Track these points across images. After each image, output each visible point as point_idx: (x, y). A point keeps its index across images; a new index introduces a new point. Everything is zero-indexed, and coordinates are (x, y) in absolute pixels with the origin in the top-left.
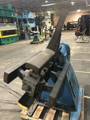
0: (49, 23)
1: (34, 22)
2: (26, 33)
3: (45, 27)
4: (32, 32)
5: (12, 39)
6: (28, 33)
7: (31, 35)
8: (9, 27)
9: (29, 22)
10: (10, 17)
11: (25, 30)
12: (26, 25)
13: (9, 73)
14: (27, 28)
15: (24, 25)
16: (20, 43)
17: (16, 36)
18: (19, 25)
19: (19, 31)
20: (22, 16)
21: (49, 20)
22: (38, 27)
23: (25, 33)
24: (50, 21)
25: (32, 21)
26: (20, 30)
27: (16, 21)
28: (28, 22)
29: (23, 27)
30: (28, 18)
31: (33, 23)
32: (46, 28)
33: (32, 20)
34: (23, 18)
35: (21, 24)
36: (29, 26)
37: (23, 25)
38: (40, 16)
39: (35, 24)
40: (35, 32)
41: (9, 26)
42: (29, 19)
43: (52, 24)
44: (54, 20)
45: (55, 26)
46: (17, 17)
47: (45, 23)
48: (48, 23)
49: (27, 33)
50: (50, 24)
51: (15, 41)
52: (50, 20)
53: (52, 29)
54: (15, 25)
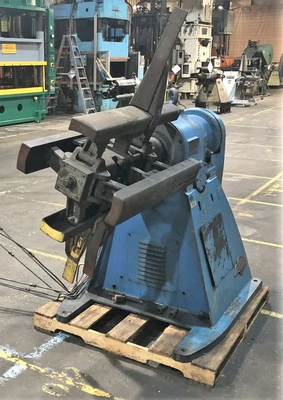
0: (204, 43)
1: (127, 36)
2: (84, 86)
3: (180, 61)
4: (111, 79)
5: (20, 107)
6: (92, 86)
7: (105, 94)
8: (15, 51)
9: (101, 34)
10: (20, 11)
11: (80, 70)
12: (86, 46)
13: (31, 146)
14: (90, 61)
15: (76, 45)
16: (49, 128)
17: (39, 96)
18: (57, 46)
19: (52, 74)
20: (75, 8)
21: (204, 32)
22: (141, 59)
23: (80, 84)
24: (209, 36)
25: (119, 32)
26: (59, 71)
27: (45, 28)
28: (99, 37)
29: (74, 58)
30: (101, 16)
31: (119, 39)
32: (185, 68)
33: (120, 27)
34: (80, 14)
35: (67, 43)
36: (99, 55)
37: (73, 47)
38: (159, 10)
39: (131, 44)
40: (122, 81)
41: (12, 49)
42: (103, 21)
43: (218, 52)
44: (228, 30)
45: (229, 61)
46: (52, 11)
47: (182, 45)
48: (198, 43)
49: (87, 84)
50: (208, 50)
51: (32, 118)
52: (209, 31)
53: (210, 76)
54: (39, 44)
